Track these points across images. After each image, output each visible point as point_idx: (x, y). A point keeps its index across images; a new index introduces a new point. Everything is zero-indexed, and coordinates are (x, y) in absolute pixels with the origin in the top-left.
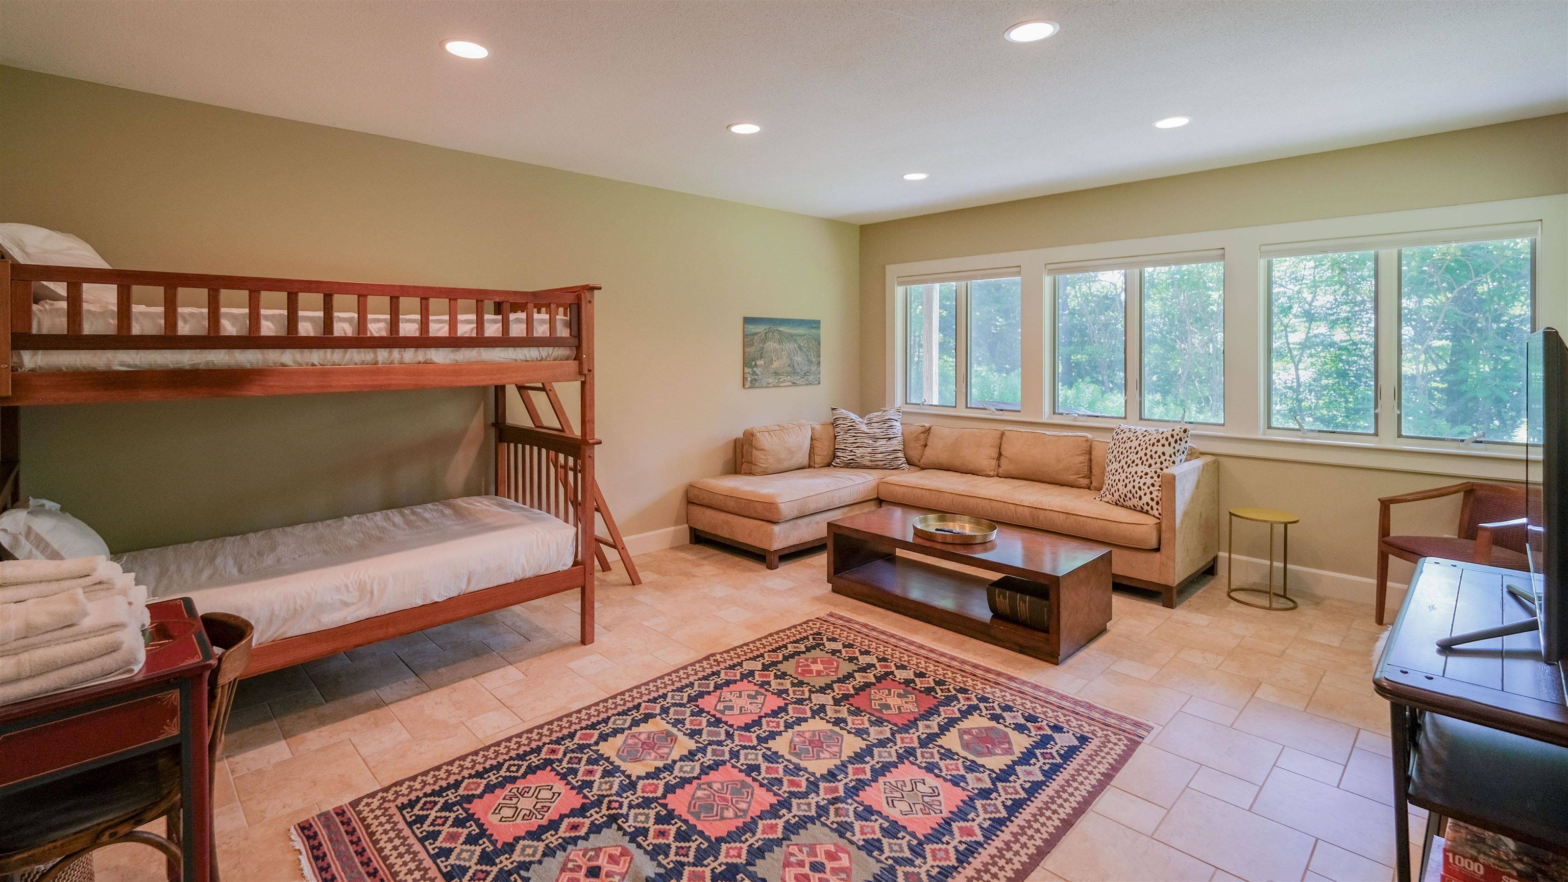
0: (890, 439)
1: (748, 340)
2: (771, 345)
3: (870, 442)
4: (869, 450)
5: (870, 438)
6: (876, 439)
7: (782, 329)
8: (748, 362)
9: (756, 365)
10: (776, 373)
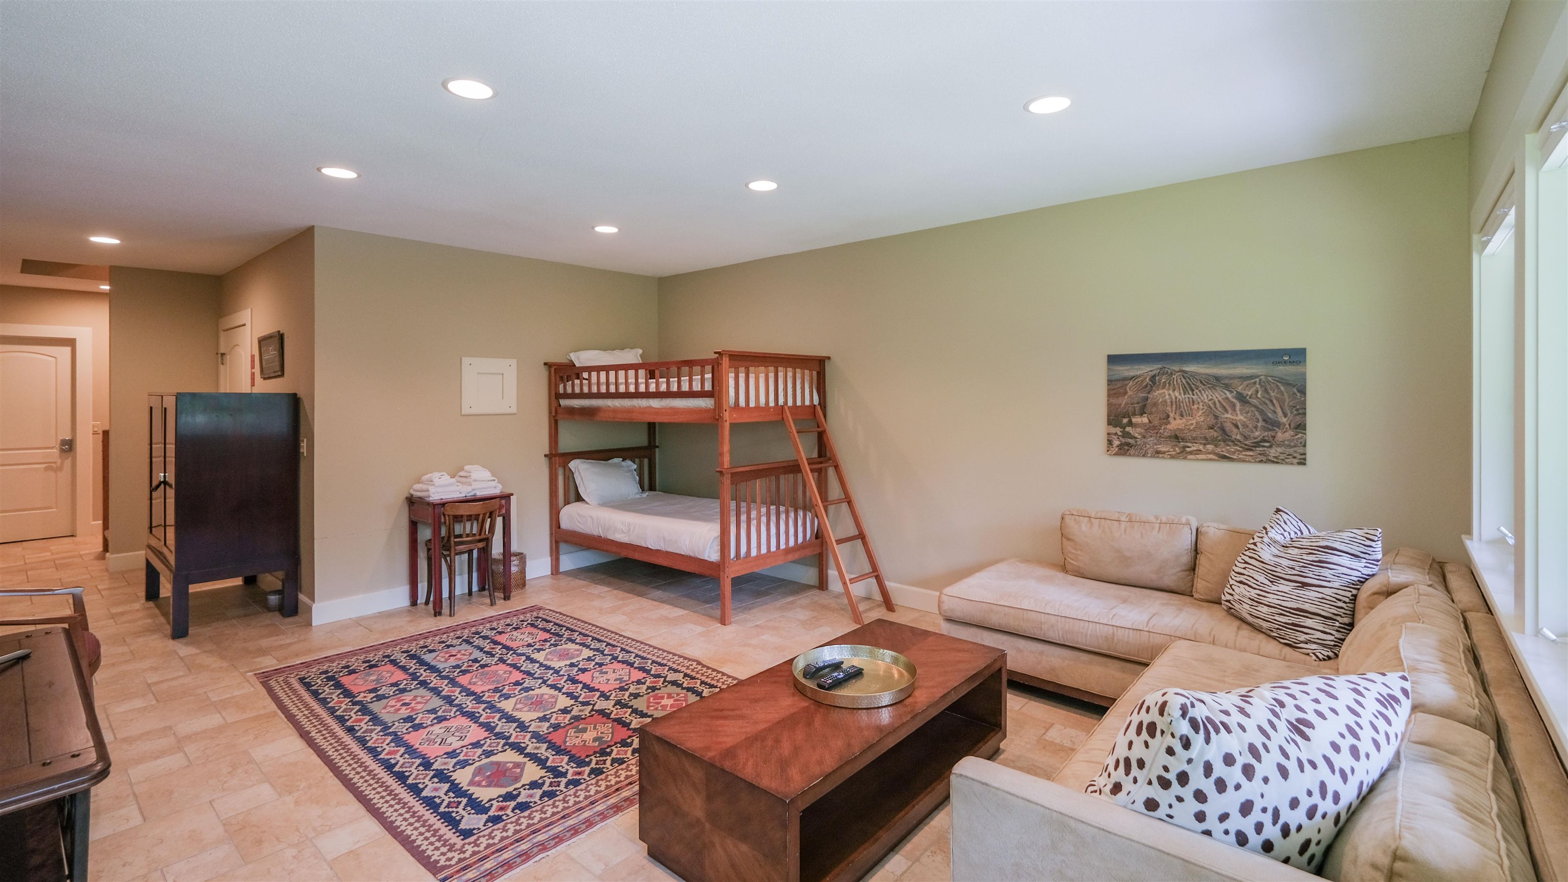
0: (1304, 585)
1: (1115, 387)
2: (1164, 395)
3: (1262, 579)
4: (1253, 593)
5: (1265, 572)
6: (1275, 578)
7: (1191, 368)
8: (1115, 418)
9: (1130, 423)
10: (1176, 437)
